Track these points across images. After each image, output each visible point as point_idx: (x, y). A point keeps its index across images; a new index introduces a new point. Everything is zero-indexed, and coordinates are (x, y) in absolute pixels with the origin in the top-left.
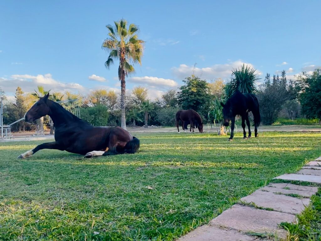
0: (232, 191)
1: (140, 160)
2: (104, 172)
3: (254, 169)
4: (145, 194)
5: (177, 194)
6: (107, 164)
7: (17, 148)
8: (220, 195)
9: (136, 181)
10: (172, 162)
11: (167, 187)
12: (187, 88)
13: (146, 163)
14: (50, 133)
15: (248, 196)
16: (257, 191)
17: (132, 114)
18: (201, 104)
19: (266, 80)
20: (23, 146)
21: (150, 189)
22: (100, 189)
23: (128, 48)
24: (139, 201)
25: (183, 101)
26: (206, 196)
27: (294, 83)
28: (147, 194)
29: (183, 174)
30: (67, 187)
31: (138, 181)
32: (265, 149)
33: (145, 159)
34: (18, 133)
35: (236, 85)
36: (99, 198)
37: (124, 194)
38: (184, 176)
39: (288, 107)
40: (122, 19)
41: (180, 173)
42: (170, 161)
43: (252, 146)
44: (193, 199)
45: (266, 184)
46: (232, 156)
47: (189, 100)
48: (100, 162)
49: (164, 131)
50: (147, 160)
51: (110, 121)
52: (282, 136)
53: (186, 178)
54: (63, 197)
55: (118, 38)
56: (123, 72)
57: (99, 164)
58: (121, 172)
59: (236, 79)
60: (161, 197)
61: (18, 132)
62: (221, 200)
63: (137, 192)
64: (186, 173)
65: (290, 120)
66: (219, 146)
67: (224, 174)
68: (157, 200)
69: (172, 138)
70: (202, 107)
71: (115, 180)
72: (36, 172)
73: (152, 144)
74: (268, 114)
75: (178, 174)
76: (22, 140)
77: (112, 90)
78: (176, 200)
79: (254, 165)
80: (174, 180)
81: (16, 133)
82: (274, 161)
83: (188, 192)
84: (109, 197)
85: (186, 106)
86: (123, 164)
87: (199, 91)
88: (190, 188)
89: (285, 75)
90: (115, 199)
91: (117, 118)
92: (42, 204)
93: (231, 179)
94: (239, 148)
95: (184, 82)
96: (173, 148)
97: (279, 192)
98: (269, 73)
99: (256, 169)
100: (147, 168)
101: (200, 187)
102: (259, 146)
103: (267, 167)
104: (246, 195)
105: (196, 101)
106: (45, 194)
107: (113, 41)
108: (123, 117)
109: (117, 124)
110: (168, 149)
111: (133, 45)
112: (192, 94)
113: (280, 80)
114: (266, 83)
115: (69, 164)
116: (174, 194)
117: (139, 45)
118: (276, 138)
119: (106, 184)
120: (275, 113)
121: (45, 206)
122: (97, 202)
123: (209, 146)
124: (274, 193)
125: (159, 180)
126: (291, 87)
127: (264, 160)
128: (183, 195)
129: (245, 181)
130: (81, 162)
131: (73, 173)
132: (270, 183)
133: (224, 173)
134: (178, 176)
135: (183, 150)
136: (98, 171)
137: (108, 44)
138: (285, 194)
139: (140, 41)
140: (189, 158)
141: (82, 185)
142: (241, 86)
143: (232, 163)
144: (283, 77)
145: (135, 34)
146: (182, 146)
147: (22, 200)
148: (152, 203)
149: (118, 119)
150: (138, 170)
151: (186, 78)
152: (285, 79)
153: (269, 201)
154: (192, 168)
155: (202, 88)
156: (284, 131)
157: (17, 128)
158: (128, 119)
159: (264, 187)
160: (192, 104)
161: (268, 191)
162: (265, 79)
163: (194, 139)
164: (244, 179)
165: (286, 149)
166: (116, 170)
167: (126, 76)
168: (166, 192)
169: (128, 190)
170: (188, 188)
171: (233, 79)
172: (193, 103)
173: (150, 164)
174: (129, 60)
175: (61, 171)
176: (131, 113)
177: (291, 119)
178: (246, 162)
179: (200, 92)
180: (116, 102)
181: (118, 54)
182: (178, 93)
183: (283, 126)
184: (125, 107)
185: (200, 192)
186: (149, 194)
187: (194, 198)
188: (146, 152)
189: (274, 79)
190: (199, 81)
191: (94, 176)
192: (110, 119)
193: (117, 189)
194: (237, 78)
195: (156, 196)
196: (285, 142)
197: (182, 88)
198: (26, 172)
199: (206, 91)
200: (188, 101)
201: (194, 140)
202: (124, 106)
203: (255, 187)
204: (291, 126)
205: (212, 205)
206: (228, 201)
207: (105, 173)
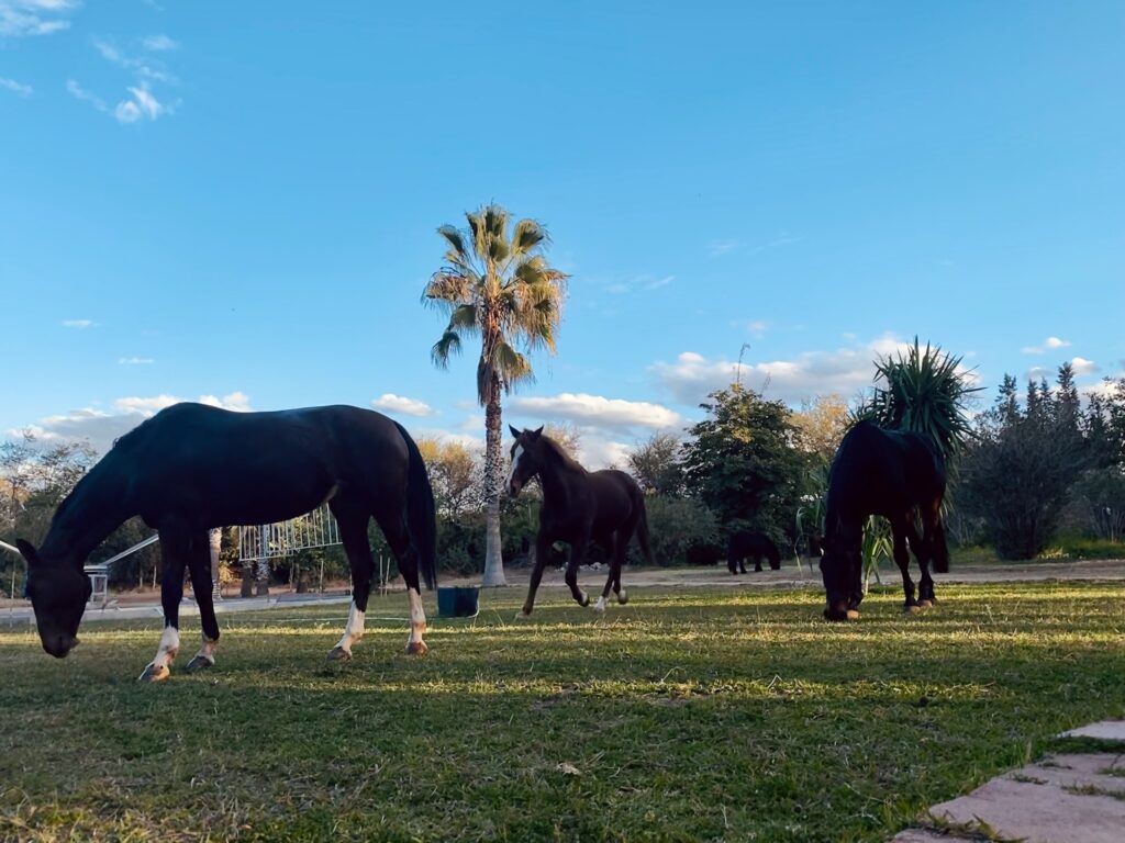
0: (894, 783)
1: (542, 677)
2: (406, 715)
3: (979, 706)
4: (551, 791)
5: (675, 793)
6: (424, 687)
7: (120, 639)
8: (844, 796)
9: (522, 747)
10: (662, 683)
11: (640, 766)
12: (718, 429)
13: (563, 688)
14: (242, 592)
15: (960, 800)
16: (994, 780)
17: (525, 523)
18: (771, 486)
19: (1001, 398)
20: (141, 632)
21: (571, 775)
22: (382, 774)
23: (509, 296)
24: (525, 814)
25: (703, 473)
26: (788, 799)
27: (1109, 405)
28: (559, 792)
29: (702, 722)
30: (263, 763)
31: (528, 745)
32: (1015, 639)
33: (561, 672)
34: (133, 594)
35: (893, 412)
36: (375, 805)
37: (469, 793)
38: (705, 729)
39: (1093, 496)
40: (489, 205)
41: (689, 718)
42: (654, 679)
43: (966, 629)
44: (739, 809)
45: (1028, 757)
46: (890, 662)
47: (725, 472)
48: (396, 681)
49: (639, 584)
50: (569, 677)
51: (449, 550)
52: (1076, 594)
53: (712, 736)
54: (243, 800)
55: (478, 265)
56: (495, 377)
57: (394, 688)
58: (470, 716)
59: (891, 392)
60: (612, 801)
61: (134, 590)
62: (850, 814)
63: (519, 785)
64: (715, 720)
65: (1102, 543)
66: (839, 628)
67: (862, 723)
68: (597, 813)
69: (666, 604)
70: (772, 496)
71: (443, 741)
72: (164, 716)
73: (593, 623)
74: (1019, 521)
75: (682, 722)
76: (141, 616)
77: (457, 442)
78: (670, 812)
79: (977, 690)
80: (668, 744)
81: (125, 595)
82: (1053, 679)
83: (718, 786)
84: (415, 802)
85: (716, 494)
86: (481, 691)
87: (759, 440)
88: (729, 771)
89: (1072, 380)
90: (437, 808)
91: (473, 537)
92: (159, 823)
93: (889, 740)
94: (914, 634)
95: (706, 409)
96: (667, 638)
97: (1088, 784)
98: (1011, 375)
99: (987, 706)
100: (565, 703)
101: (766, 768)
102: (991, 629)
103: (1028, 697)
104: (948, 798)
105: (753, 475)
106: (176, 790)
107: (462, 276)
108: (493, 534)
109: (473, 557)
110: (650, 639)
111: (527, 286)
112: (735, 451)
113: (1054, 397)
114: (1002, 410)
115: (286, 688)
116: (662, 790)
117: (548, 286)
118: (1055, 601)
119: (410, 754)
120: (1044, 517)
121: (169, 831)
122: (364, 816)
123: (802, 631)
124: (1064, 788)
125: (609, 742)
126: (1096, 422)
127: (1017, 675)
128: (698, 795)
129: (945, 747)
130: (332, 682)
131: (296, 720)
132: (1046, 754)
133: (861, 720)
134: (682, 731)
135: (706, 642)
136: (387, 714)
137: (444, 288)
138: (1111, 794)
139: (551, 275)
140: (728, 670)
141: (319, 759)
142: (913, 417)
143: (892, 684)
144: (1064, 387)
145: (533, 252)
146: (700, 630)
147: (91, 811)
148: (576, 825)
149: (476, 540)
150: (532, 708)
151: (710, 396)
152: (1074, 392)
153: (1048, 820)
154: (735, 703)
155: (772, 430)
156: (1084, 580)
157: (130, 576)
158: (511, 540)
159: (1022, 766)
160: (738, 485)
161: (1040, 780)
162: (1000, 394)
163: (747, 607)
164: (940, 738)
165: (1098, 637)
166: (450, 709)
167: (503, 392)
168: (633, 785)
169: (486, 778)
170: (720, 772)
171: (879, 393)
172: (742, 482)
173: (579, 691)
174: (516, 338)
175: (256, 711)
176: (522, 518)
177: (1109, 538)
178: (947, 683)
179: (764, 442)
180: (471, 483)
181: (477, 320)
182: (686, 445)
183: (1079, 563)
184: (498, 498)
185: (764, 784)
186: (568, 792)
187: (744, 809)
188: (570, 648)
189: (1032, 395)
190: (760, 404)
191: (368, 730)
192: (446, 541)
193: (448, 772)
194: (896, 389)
195: (593, 798)
196: (1091, 613)
197: (698, 430)
198: (129, 714)
199: (786, 437)
200: (722, 476)
201: (749, 610)
202: (495, 493)
203: (985, 767)
204: (1109, 561)
205: (813, 833)
206: (879, 818)
207: (411, 720)
